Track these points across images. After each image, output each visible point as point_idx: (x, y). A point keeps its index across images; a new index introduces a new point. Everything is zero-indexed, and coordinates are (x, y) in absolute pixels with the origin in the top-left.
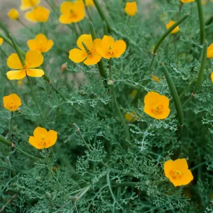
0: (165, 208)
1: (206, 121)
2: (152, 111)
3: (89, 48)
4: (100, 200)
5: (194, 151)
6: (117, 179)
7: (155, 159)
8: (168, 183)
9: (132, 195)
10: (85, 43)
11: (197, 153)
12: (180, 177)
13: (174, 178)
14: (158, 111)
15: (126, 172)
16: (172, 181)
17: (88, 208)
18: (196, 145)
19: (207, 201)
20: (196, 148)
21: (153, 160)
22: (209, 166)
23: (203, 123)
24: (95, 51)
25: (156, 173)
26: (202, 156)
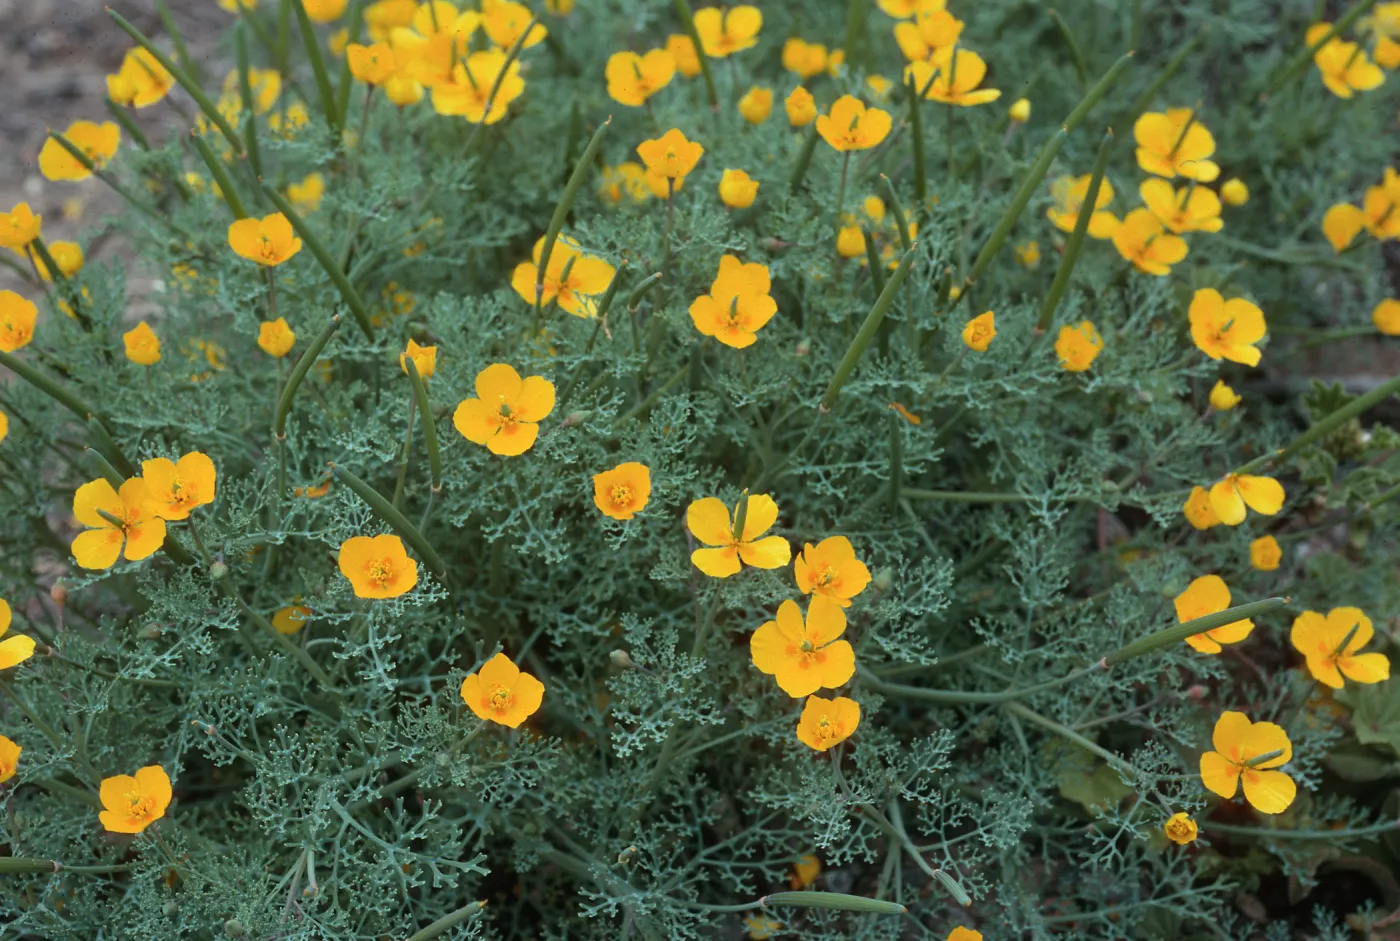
0: (509, 799)
1: (491, 533)
2: (373, 584)
3: (119, 515)
4: (353, 868)
5: (496, 616)
6: (365, 793)
7: (420, 691)
8: (493, 731)
9: (426, 809)
10: (107, 510)
11: (504, 616)
12: (513, 701)
13: (500, 711)
14: (388, 578)
15: (377, 762)
16: (501, 720)
17: (335, 904)
18: (492, 599)
19: (598, 721)
20: (495, 607)
21: (419, 699)
22: (556, 634)
23: (491, 540)
24: (135, 513)
25: (448, 726)
26: (524, 617)
